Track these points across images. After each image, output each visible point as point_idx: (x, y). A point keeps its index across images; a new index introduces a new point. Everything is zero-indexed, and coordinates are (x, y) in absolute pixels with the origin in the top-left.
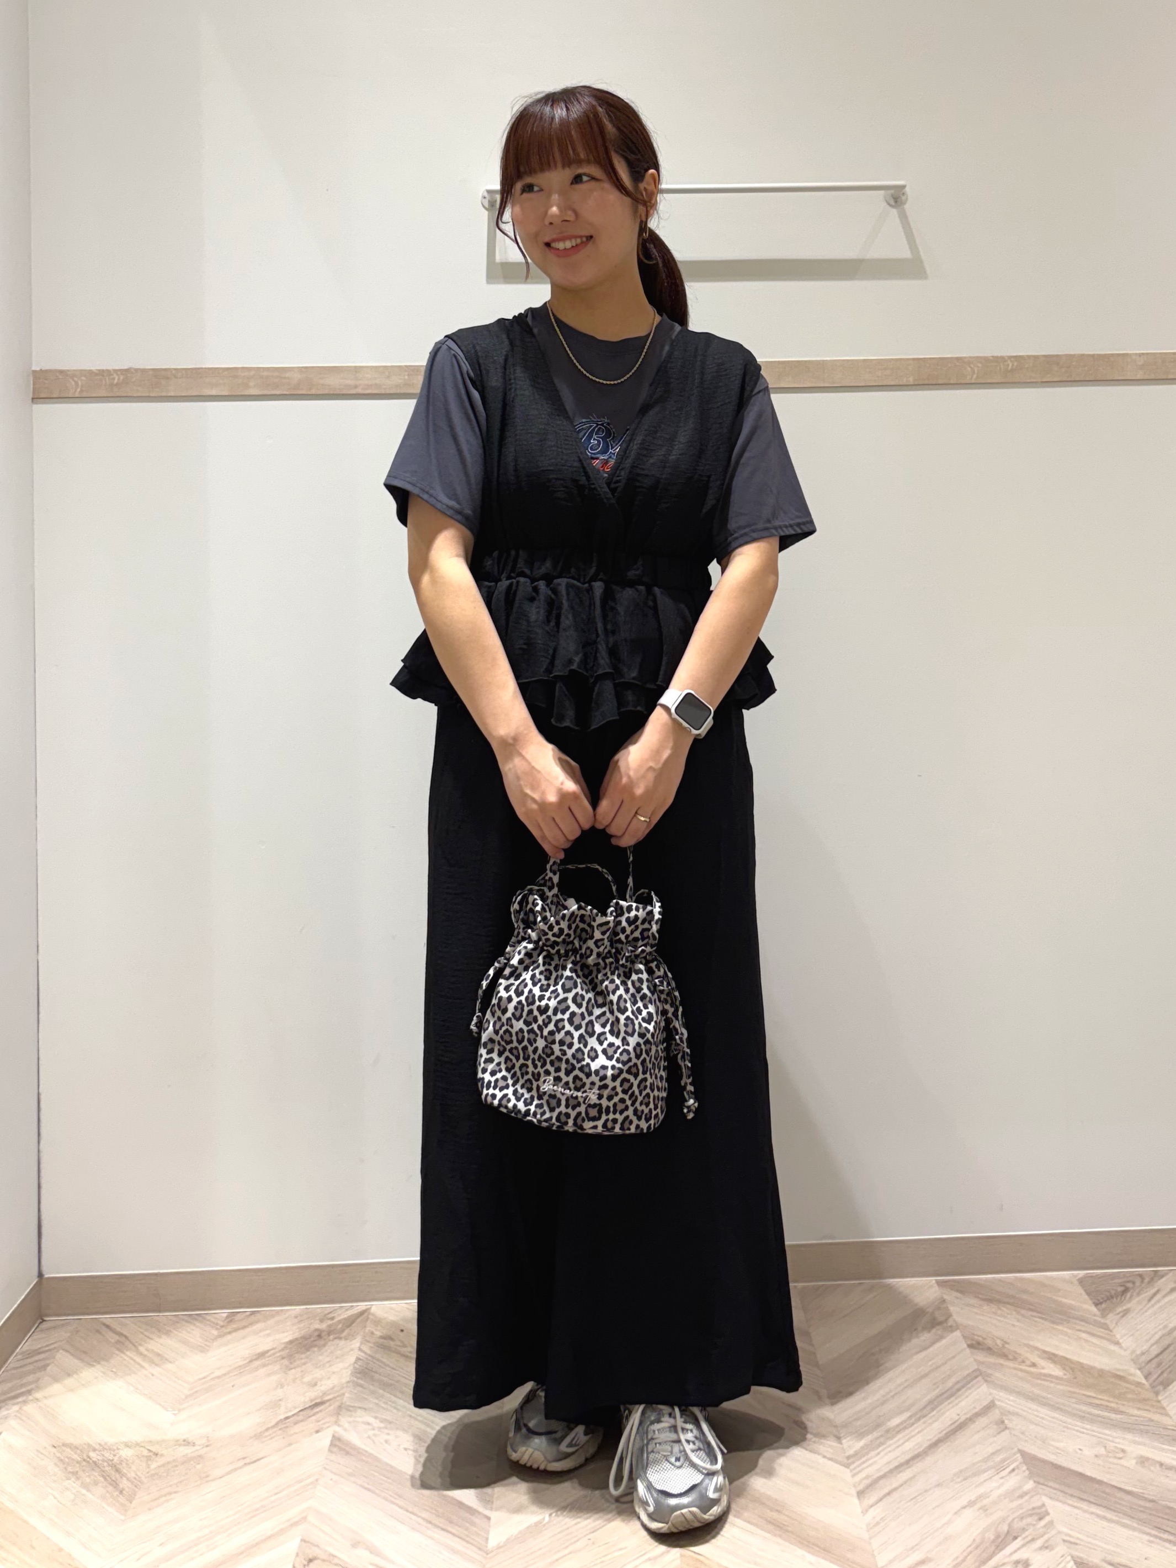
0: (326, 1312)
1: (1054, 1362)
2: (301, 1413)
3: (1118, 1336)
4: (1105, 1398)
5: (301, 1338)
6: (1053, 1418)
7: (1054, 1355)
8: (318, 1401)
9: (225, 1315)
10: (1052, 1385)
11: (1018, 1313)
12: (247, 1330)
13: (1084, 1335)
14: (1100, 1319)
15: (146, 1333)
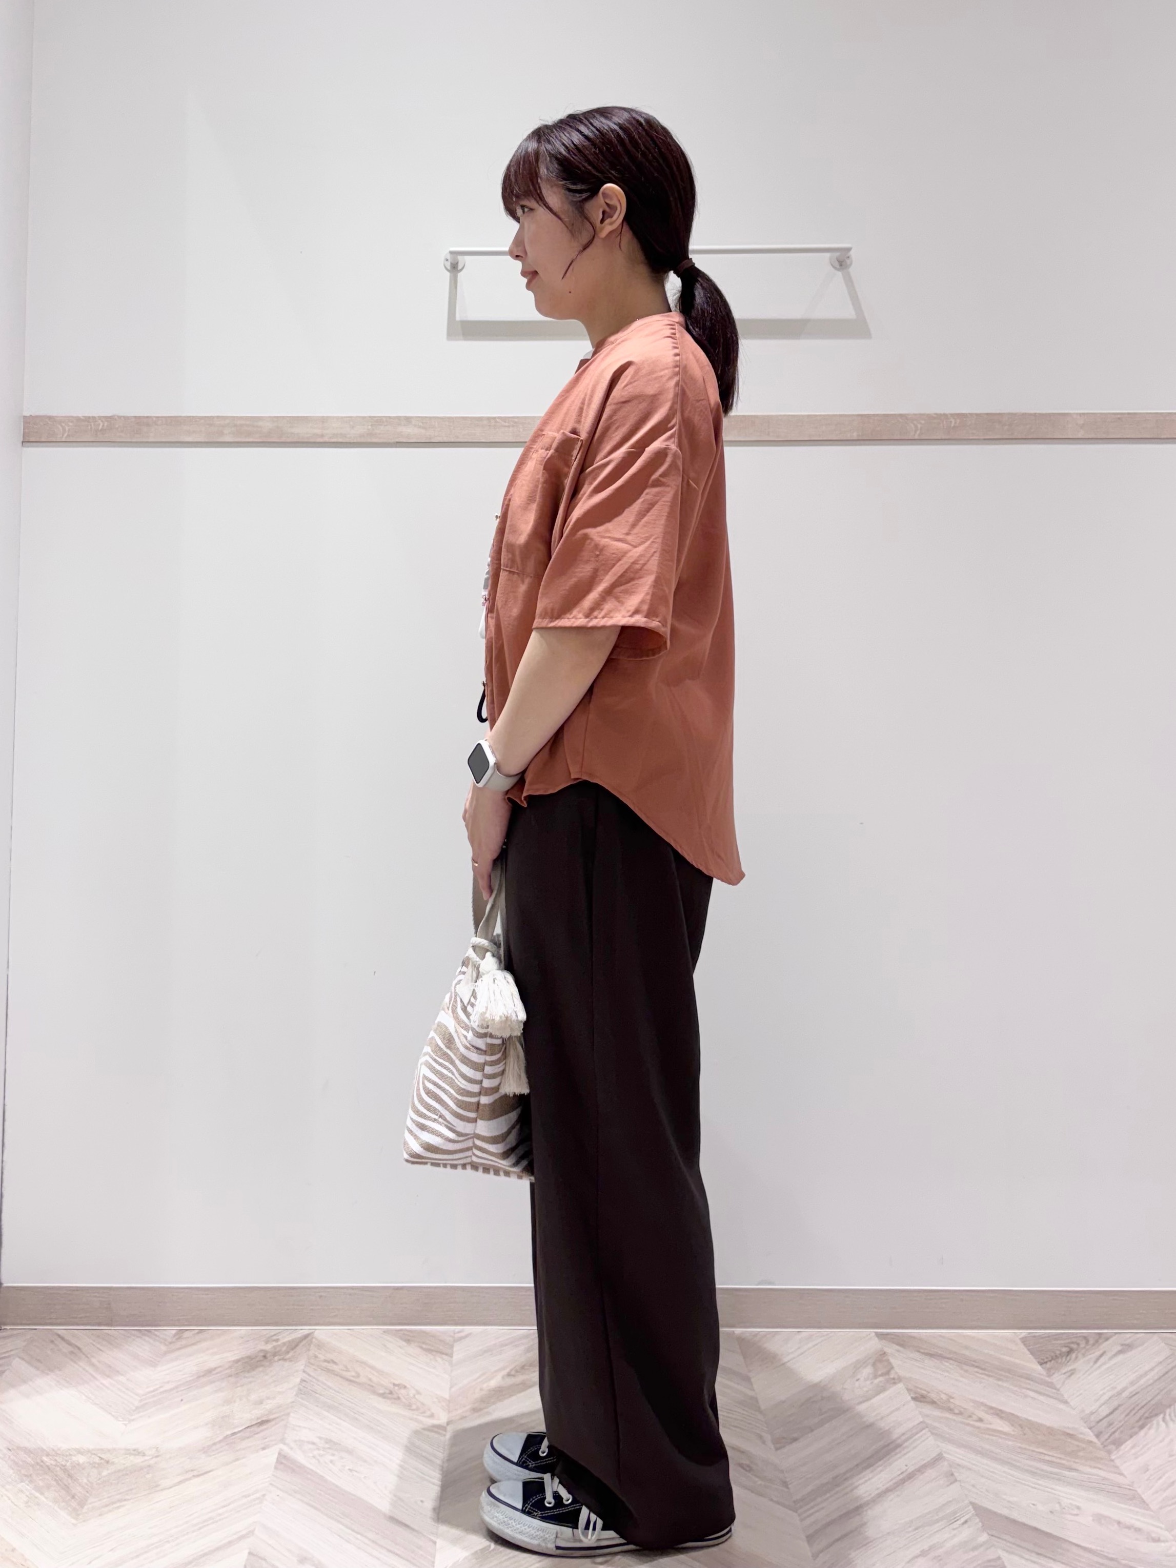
0: (273, 1334)
1: (1001, 1418)
2: (248, 1430)
3: (1066, 1396)
4: (1056, 1455)
5: (249, 1357)
6: (1004, 1472)
7: (1001, 1410)
8: (264, 1419)
9: (174, 1332)
10: (1000, 1440)
11: (962, 1369)
12: (195, 1347)
13: (1032, 1394)
14: (1047, 1379)
15: (98, 1346)
